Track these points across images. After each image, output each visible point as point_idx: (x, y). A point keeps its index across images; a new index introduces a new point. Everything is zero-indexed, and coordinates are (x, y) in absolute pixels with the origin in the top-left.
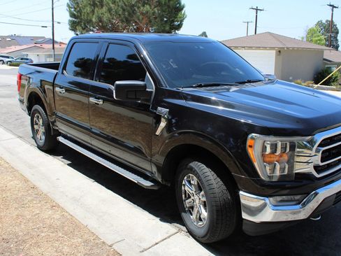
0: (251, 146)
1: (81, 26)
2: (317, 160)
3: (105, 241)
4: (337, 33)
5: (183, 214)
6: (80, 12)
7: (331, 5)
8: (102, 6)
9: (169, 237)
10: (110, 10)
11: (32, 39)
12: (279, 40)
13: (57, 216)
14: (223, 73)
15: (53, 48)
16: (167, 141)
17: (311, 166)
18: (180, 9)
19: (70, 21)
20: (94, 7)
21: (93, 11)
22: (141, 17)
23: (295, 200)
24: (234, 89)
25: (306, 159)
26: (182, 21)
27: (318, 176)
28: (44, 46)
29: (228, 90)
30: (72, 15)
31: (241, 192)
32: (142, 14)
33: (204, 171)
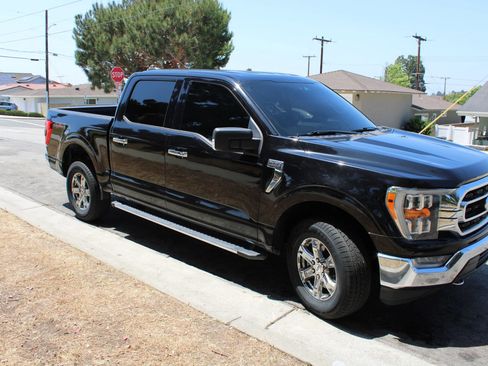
0: (391, 201)
1: (93, 59)
2: (461, 215)
3: (219, 319)
4: (423, 72)
5: (299, 288)
6: (92, 40)
7: (417, 37)
8: (122, 33)
9: (285, 315)
10: (133, 38)
11: (13, 76)
12: (356, 81)
13: (147, 295)
14: (329, 120)
15: (47, 89)
16: (276, 206)
17: (456, 222)
18: (227, 38)
19: (78, 53)
20: (112, 35)
21: (110, 40)
22: (176, 49)
23: (437, 262)
24: (354, 137)
25: (449, 215)
26: (228, 55)
27: (462, 234)
28: (32, 86)
29: (348, 139)
30: (80, 45)
31: (379, 255)
32: (178, 44)
33: (333, 232)
